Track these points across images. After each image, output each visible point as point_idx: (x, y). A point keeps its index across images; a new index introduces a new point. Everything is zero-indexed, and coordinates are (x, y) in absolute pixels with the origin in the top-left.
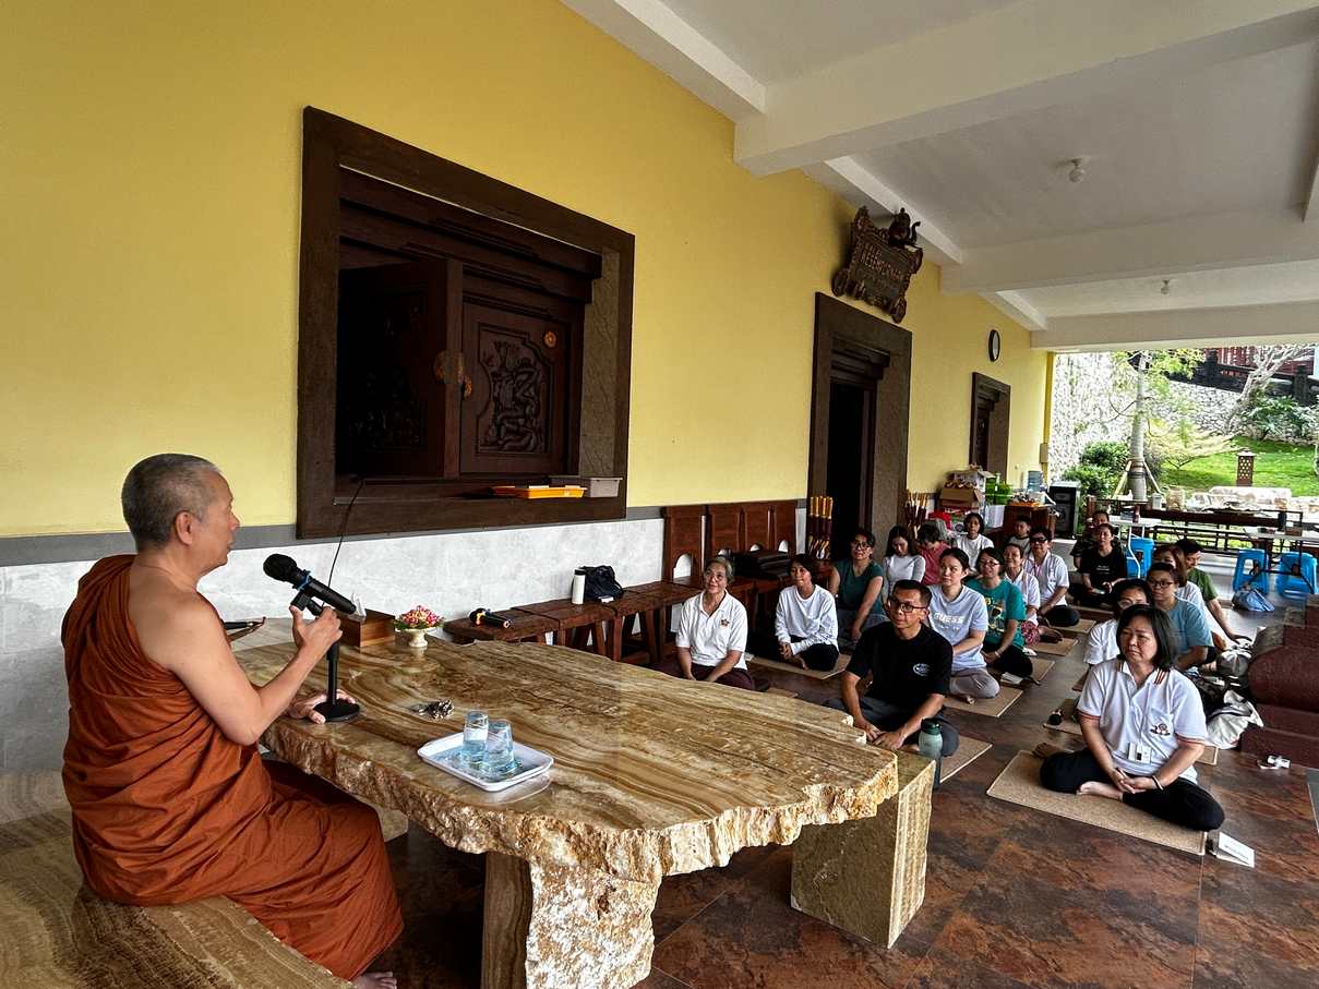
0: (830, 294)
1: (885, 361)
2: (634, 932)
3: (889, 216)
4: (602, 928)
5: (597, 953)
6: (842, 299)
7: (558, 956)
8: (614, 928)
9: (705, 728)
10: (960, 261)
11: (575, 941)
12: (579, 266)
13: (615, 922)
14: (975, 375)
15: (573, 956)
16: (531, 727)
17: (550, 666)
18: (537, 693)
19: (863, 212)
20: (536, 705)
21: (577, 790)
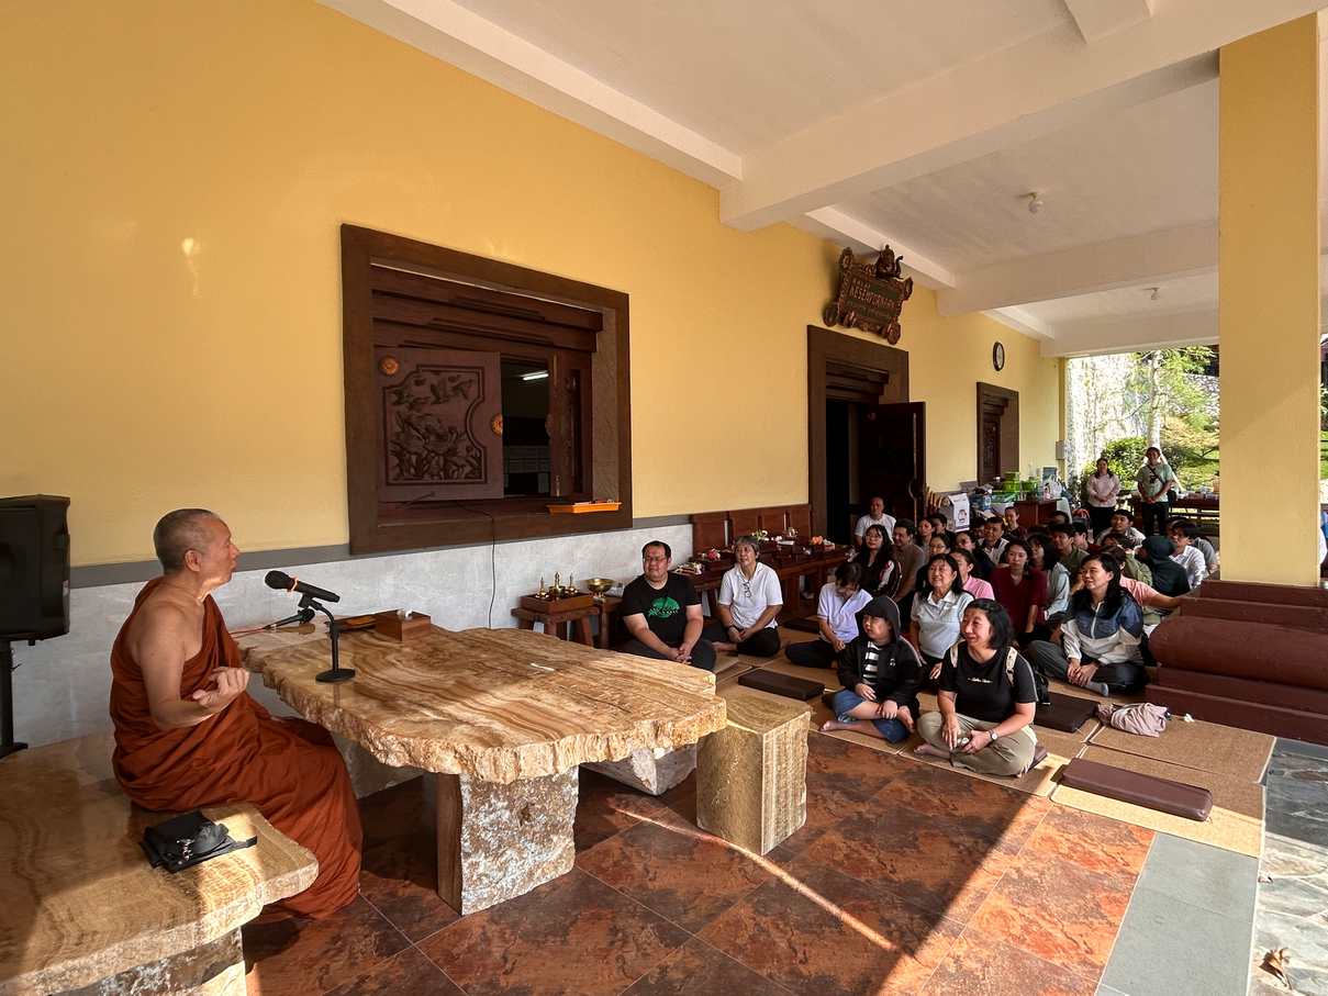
0: (821, 324)
1: (885, 378)
2: (555, 838)
3: (876, 253)
4: (523, 833)
5: (520, 851)
6: (835, 328)
7: (487, 851)
8: (535, 833)
9: (594, 684)
10: (952, 285)
11: (501, 840)
12: (584, 323)
13: (537, 829)
14: (978, 384)
15: (500, 852)
16: (469, 686)
17: (510, 644)
18: (487, 664)
19: (848, 252)
20: (481, 671)
21: (473, 725)
